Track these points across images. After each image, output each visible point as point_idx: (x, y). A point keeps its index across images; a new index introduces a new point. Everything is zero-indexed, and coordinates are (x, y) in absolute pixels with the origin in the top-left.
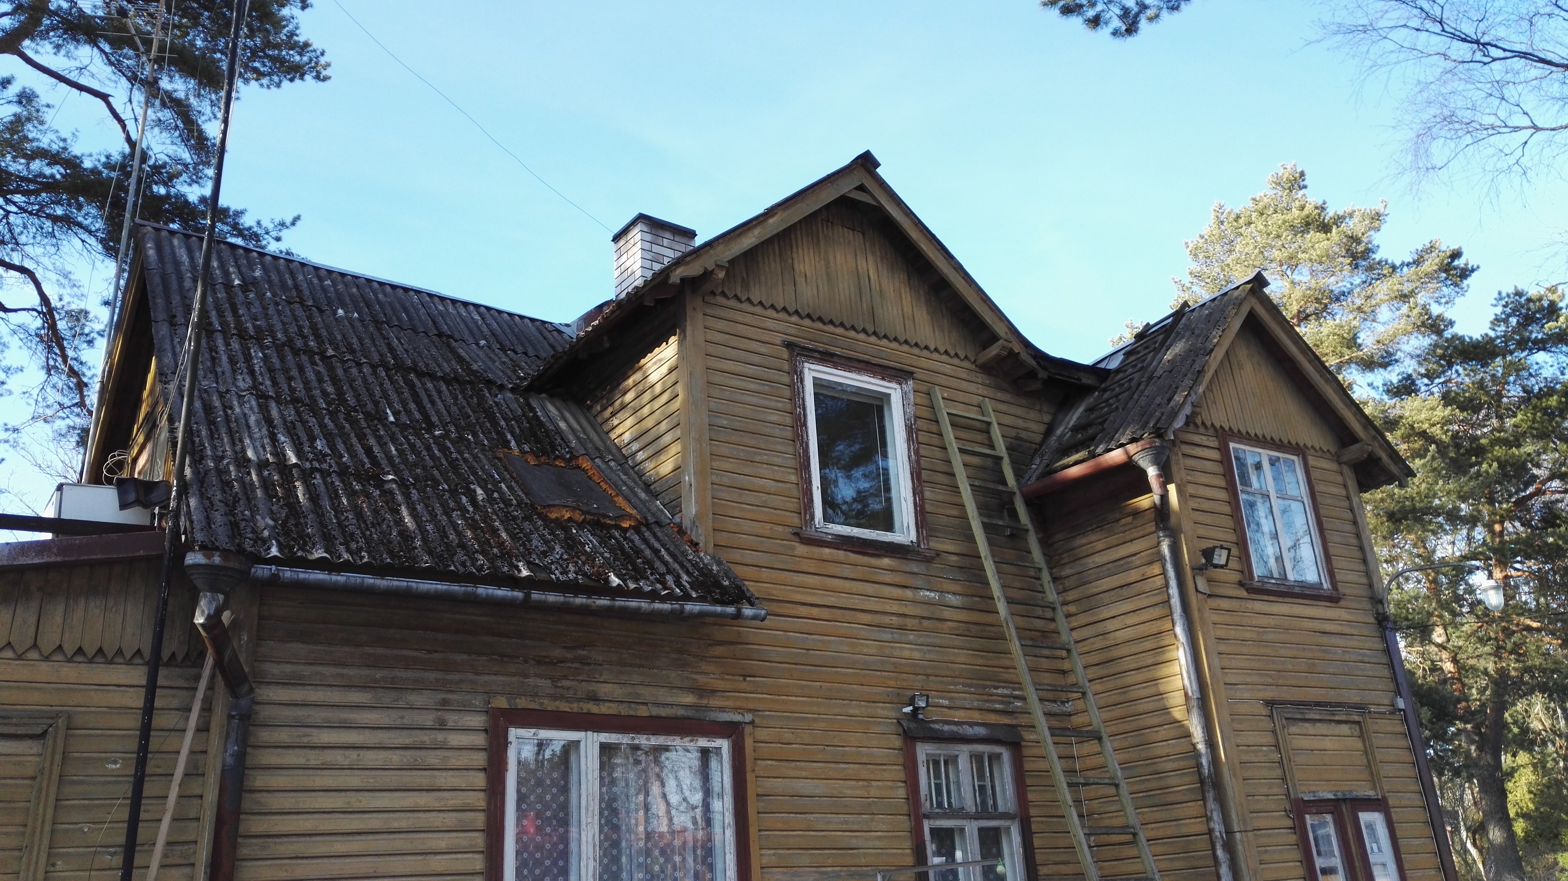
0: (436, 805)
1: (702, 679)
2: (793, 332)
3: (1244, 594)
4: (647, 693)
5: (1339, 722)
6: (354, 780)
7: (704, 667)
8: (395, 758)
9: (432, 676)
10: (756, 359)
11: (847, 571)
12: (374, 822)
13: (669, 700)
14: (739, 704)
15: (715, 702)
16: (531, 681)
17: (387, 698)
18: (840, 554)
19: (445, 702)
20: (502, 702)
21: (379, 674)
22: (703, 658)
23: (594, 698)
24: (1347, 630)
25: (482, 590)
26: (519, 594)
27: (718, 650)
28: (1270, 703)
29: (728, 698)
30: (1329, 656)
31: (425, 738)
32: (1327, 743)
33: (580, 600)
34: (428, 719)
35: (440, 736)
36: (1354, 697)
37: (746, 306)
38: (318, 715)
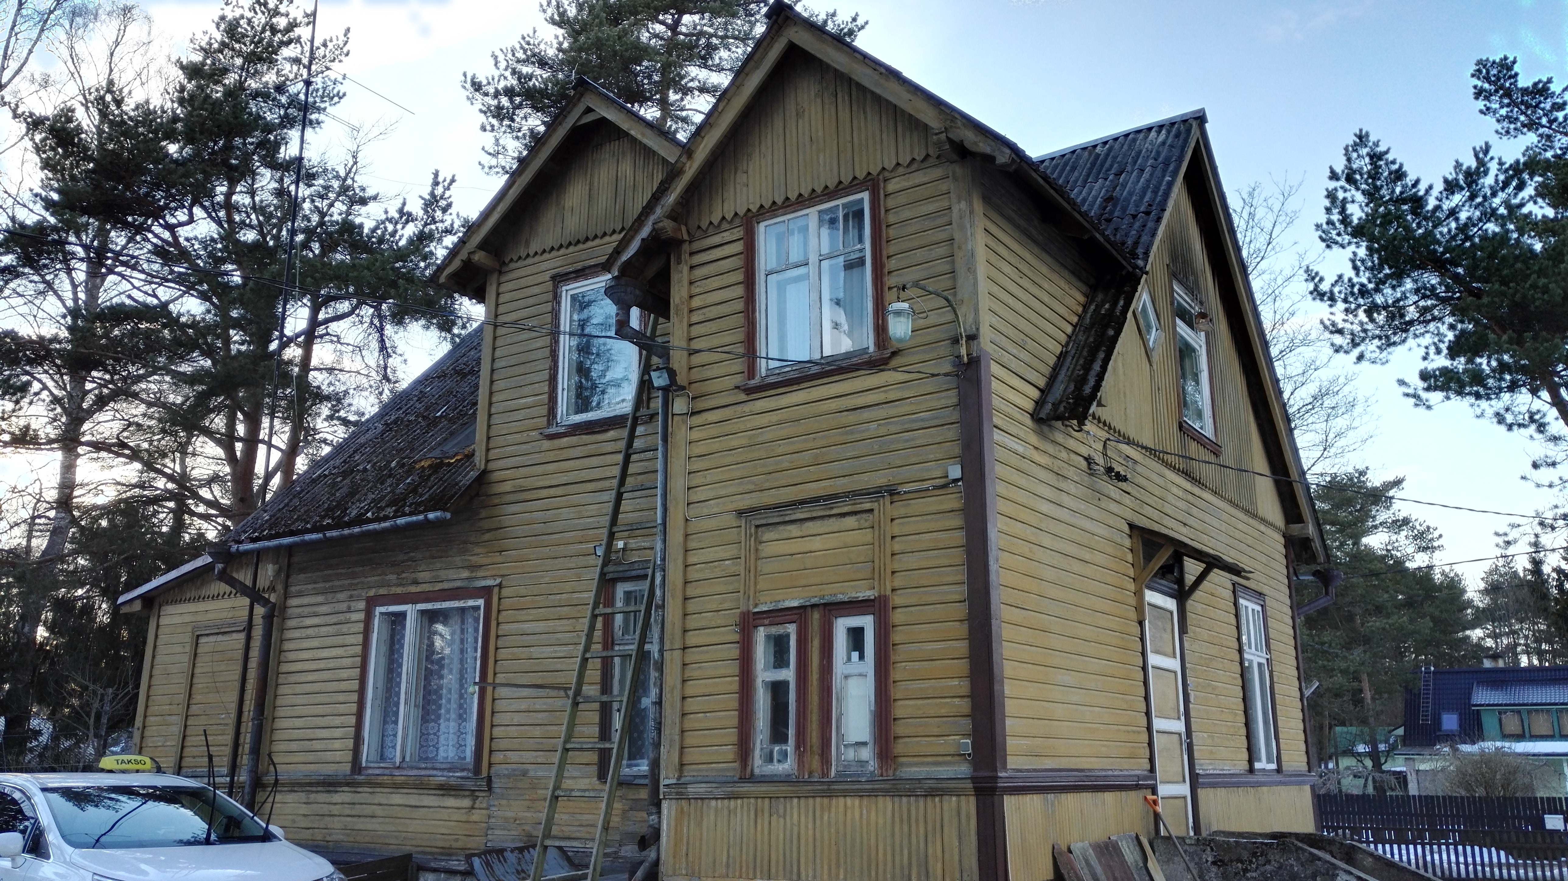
0: (344, 654)
1: (474, 559)
2: (558, 264)
5: (843, 515)
6: (315, 643)
7: (478, 550)
8: (330, 629)
9: (347, 582)
11: (578, 452)
12: (322, 665)
14: (494, 573)
15: (480, 574)
16: (387, 578)
17: (330, 598)
18: (573, 440)
19: (351, 596)
20: (372, 593)
21: (328, 585)
22: (477, 544)
23: (416, 582)
24: (892, 396)
25: (308, 537)
26: (321, 535)
27: (487, 536)
28: (740, 513)
29: (488, 570)
30: (858, 436)
31: (342, 617)
32: (816, 543)
33: (357, 530)
34: (343, 606)
35: (348, 615)
36: (880, 479)
37: (530, 261)
38: (306, 610)
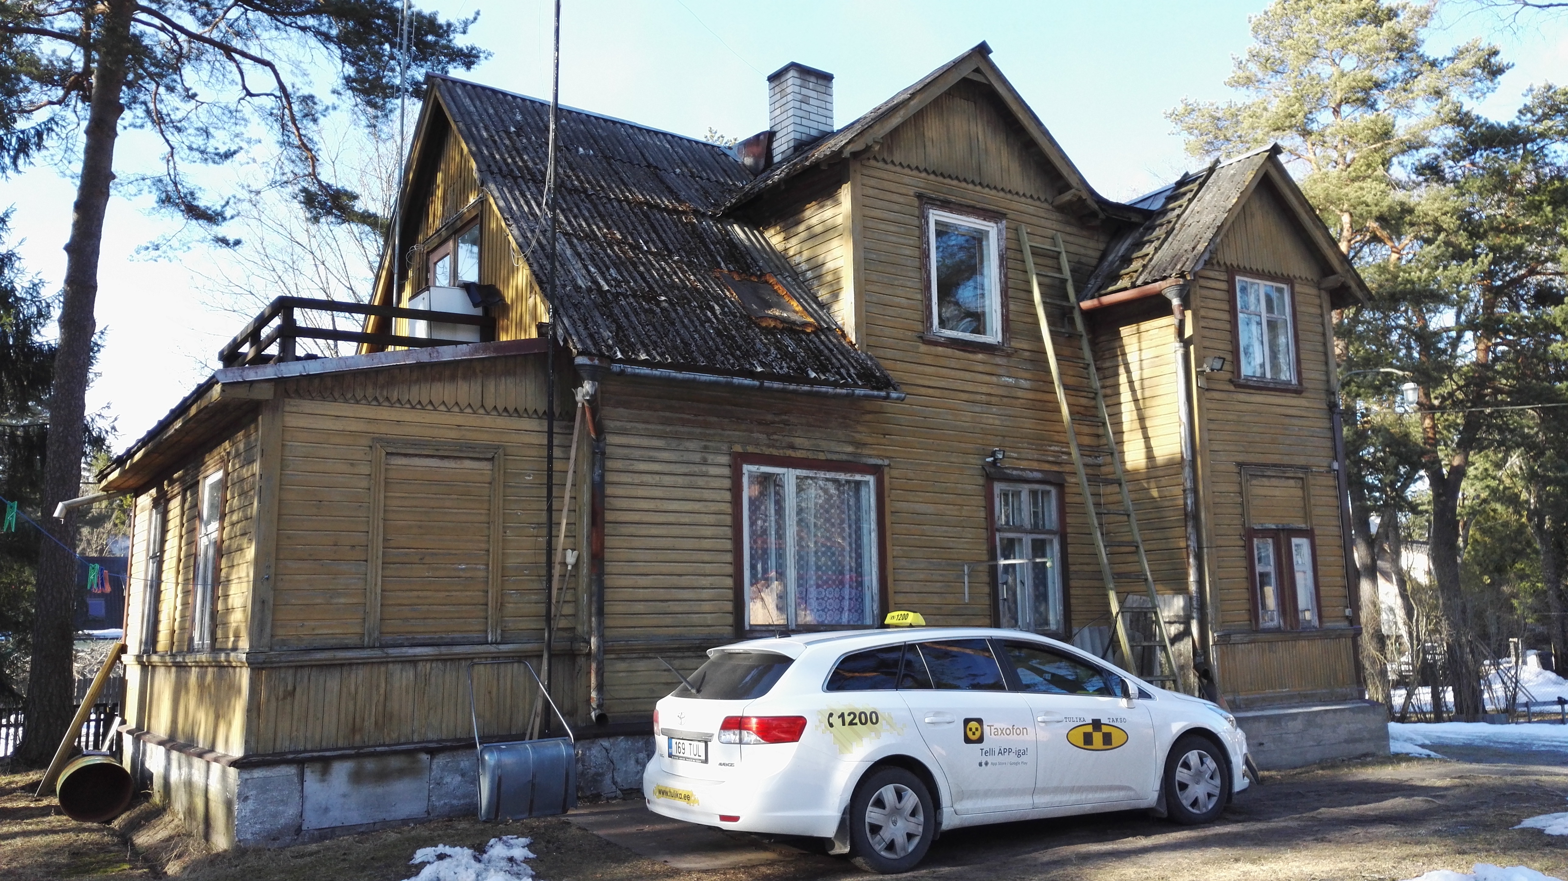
0: (704, 510)
1: (858, 436)
2: (922, 185)
3: (1232, 388)
4: (824, 444)
5: (1288, 478)
6: (658, 493)
7: (860, 428)
8: (680, 480)
9: (698, 430)
10: (896, 207)
11: (953, 363)
12: (671, 518)
13: (838, 449)
14: (881, 453)
15: (866, 451)
16: (755, 435)
17: (674, 444)
18: (949, 351)
19: (706, 447)
20: (738, 448)
21: (668, 429)
22: (858, 422)
23: (792, 447)
24: (1304, 414)
25: (737, 380)
26: (757, 383)
27: (868, 417)
28: (1240, 465)
29: (874, 449)
30: (1287, 432)
31: (696, 469)
32: (1277, 492)
33: (793, 387)
34: (697, 457)
35: (704, 468)
36: (1301, 461)
37: (890, 167)
38: (637, 453)
